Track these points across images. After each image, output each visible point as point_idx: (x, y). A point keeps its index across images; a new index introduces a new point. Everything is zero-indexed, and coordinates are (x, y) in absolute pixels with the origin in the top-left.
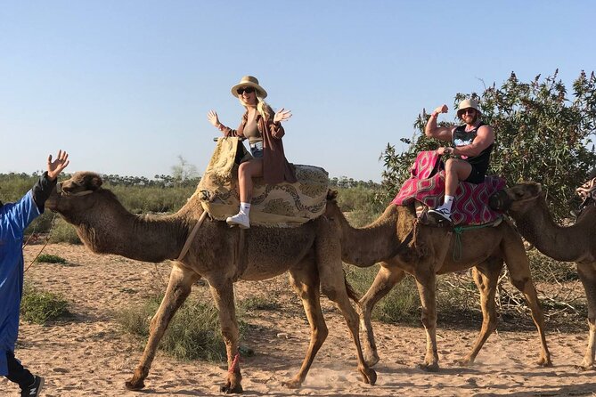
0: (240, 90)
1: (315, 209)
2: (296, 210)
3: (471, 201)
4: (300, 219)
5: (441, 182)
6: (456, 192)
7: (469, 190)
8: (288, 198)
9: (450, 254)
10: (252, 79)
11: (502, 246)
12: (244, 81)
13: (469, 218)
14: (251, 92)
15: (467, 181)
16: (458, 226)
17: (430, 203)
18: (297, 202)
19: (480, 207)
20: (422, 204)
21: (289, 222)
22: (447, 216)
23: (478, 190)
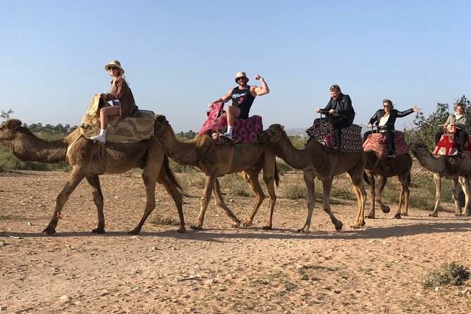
0: (109, 68)
1: (146, 133)
2: (133, 133)
3: (243, 129)
4: (136, 138)
5: (225, 119)
6: (234, 124)
7: (241, 123)
8: (130, 127)
9: (234, 160)
10: (117, 62)
11: (263, 156)
12: (112, 63)
13: (243, 138)
14: (116, 69)
15: (239, 117)
16: (237, 143)
17: (220, 131)
18: (135, 129)
19: (249, 132)
20: (215, 132)
21: (130, 140)
22: (230, 137)
23: (246, 123)
